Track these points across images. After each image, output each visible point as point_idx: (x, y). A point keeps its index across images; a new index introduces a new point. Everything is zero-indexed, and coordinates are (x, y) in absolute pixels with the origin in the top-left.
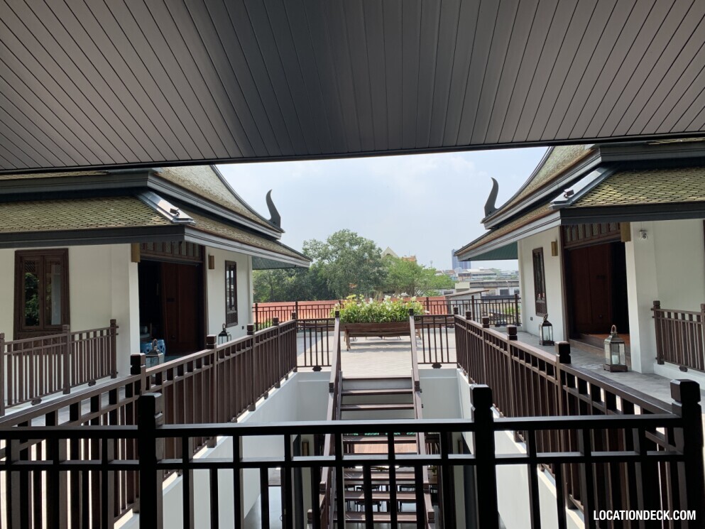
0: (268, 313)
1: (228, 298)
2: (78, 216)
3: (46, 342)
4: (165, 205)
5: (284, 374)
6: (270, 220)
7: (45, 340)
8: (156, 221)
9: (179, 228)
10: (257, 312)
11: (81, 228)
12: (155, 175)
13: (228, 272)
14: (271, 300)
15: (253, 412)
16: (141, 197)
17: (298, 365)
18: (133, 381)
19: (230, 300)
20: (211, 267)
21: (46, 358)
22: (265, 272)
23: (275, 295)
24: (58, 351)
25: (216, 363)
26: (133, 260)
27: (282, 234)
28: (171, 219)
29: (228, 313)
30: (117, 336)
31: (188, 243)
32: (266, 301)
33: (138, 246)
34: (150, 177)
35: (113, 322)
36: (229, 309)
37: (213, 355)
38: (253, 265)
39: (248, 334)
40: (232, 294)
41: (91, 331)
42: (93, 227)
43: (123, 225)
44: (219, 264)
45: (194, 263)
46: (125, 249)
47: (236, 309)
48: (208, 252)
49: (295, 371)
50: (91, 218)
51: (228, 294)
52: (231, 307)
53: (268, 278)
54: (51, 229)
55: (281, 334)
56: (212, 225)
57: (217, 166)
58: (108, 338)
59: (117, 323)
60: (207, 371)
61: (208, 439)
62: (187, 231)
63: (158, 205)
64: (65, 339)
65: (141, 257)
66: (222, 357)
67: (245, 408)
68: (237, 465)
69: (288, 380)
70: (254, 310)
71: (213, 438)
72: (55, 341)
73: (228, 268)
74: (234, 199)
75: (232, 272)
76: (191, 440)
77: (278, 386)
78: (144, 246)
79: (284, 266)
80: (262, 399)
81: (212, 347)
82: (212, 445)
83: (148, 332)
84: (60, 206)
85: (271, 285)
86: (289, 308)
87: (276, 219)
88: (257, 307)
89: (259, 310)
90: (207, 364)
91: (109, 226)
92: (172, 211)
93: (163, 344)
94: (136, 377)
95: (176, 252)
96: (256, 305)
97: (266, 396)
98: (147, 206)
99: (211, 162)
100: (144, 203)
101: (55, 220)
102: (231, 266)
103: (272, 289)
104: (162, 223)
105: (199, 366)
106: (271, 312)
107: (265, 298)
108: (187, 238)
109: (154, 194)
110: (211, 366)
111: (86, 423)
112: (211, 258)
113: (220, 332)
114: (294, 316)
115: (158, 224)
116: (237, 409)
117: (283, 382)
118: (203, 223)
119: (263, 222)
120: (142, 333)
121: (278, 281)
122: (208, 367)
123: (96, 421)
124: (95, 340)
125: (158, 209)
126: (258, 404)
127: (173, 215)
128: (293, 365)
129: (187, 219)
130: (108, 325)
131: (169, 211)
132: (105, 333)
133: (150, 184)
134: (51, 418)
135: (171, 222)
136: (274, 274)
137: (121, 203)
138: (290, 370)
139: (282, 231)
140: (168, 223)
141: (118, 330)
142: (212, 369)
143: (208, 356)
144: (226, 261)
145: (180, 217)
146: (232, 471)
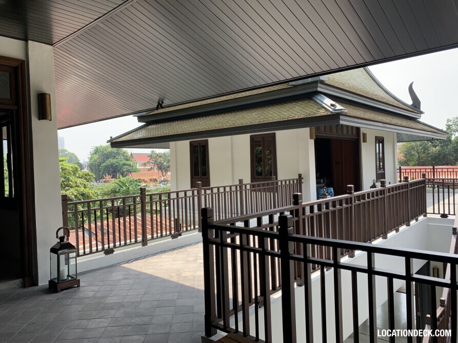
0: (414, 173)
1: (378, 163)
2: (278, 113)
3: (263, 185)
4: (328, 102)
5: (415, 216)
6: (412, 105)
7: (263, 184)
8: (322, 112)
9: (336, 116)
10: (400, 172)
11: (279, 120)
12: (322, 82)
13: (377, 145)
14: (419, 165)
15: (385, 240)
16: (314, 98)
17: (428, 212)
18: (294, 209)
19: (380, 164)
20: (365, 141)
21: (259, 194)
22: (413, 144)
23: (421, 161)
24: (270, 190)
25: (354, 204)
26: (311, 138)
27: (422, 115)
28: (331, 110)
29: (378, 172)
30: (302, 184)
31: (342, 125)
32: (414, 165)
33: (314, 128)
34: (319, 85)
35: (300, 176)
36: (378, 170)
37: (351, 198)
38: (398, 139)
39: (381, 186)
40: (381, 160)
41: (287, 180)
42: (285, 119)
43: (302, 116)
44: (371, 139)
45: (353, 139)
46: (305, 131)
47: (384, 170)
48: (362, 131)
49: (425, 216)
50: (285, 114)
51: (378, 160)
52: (380, 168)
53: (416, 149)
54: (265, 122)
55: (411, 188)
56: (362, 112)
57: (368, 67)
58: (297, 185)
59: (302, 176)
60: (347, 208)
61: (349, 252)
62: (341, 117)
63: (324, 102)
64: (273, 184)
65: (316, 136)
66: (359, 200)
67: (379, 236)
68: (371, 272)
69: (417, 222)
70: (398, 171)
71: (352, 252)
72: (268, 184)
73: (377, 141)
74: (383, 92)
75: (381, 144)
76: (339, 250)
77: (408, 225)
78: (318, 129)
79: (426, 139)
80: (394, 232)
81: (351, 193)
82: (352, 256)
83: (324, 183)
84: (270, 108)
85: (418, 153)
86: (422, 170)
87: (416, 103)
88: (400, 169)
89: (402, 171)
90: (347, 203)
91: (294, 118)
92: (332, 105)
93: (333, 191)
94: (297, 207)
95: (340, 132)
96: (400, 167)
97: (397, 230)
98: (317, 103)
99: (364, 65)
100: (316, 102)
101: (267, 117)
102: (380, 140)
103: (419, 157)
104: (326, 114)
105: (341, 205)
106: (417, 173)
107: (413, 163)
108: (341, 122)
109: (323, 95)
110: (350, 205)
111: (266, 229)
112: (364, 135)
113: (371, 185)
114: (424, 175)
115: (323, 114)
116: (372, 236)
117: (413, 222)
118: (356, 111)
119: (407, 108)
120: (317, 183)
121: (424, 150)
122: (347, 206)
123: (272, 229)
124: (290, 186)
125: (324, 105)
126: (389, 235)
127: (333, 107)
128: (424, 212)
129: (341, 110)
130: (297, 177)
131: (330, 105)
132: (295, 182)
133: (319, 89)
134: (247, 223)
135: (331, 112)
136: (421, 145)
137: (303, 103)
138: (420, 215)
139: (422, 113)
140: (329, 113)
141: (303, 181)
142: (351, 207)
143: (348, 199)
144: (376, 137)
145: (337, 108)
146: (366, 275)
